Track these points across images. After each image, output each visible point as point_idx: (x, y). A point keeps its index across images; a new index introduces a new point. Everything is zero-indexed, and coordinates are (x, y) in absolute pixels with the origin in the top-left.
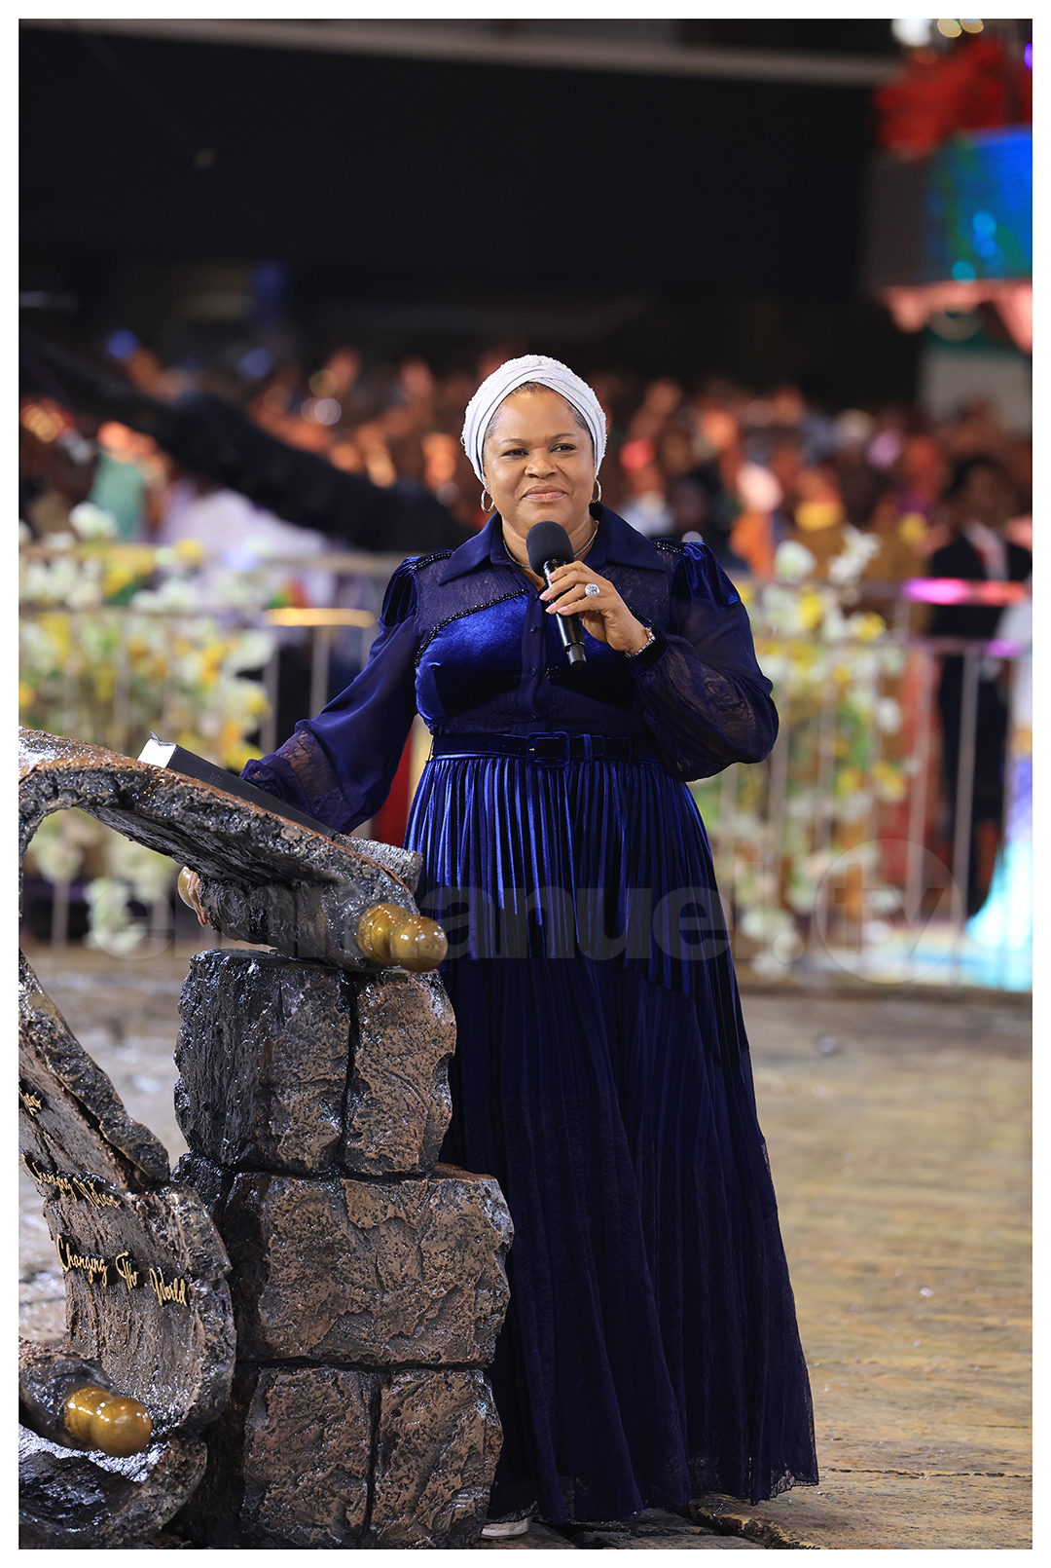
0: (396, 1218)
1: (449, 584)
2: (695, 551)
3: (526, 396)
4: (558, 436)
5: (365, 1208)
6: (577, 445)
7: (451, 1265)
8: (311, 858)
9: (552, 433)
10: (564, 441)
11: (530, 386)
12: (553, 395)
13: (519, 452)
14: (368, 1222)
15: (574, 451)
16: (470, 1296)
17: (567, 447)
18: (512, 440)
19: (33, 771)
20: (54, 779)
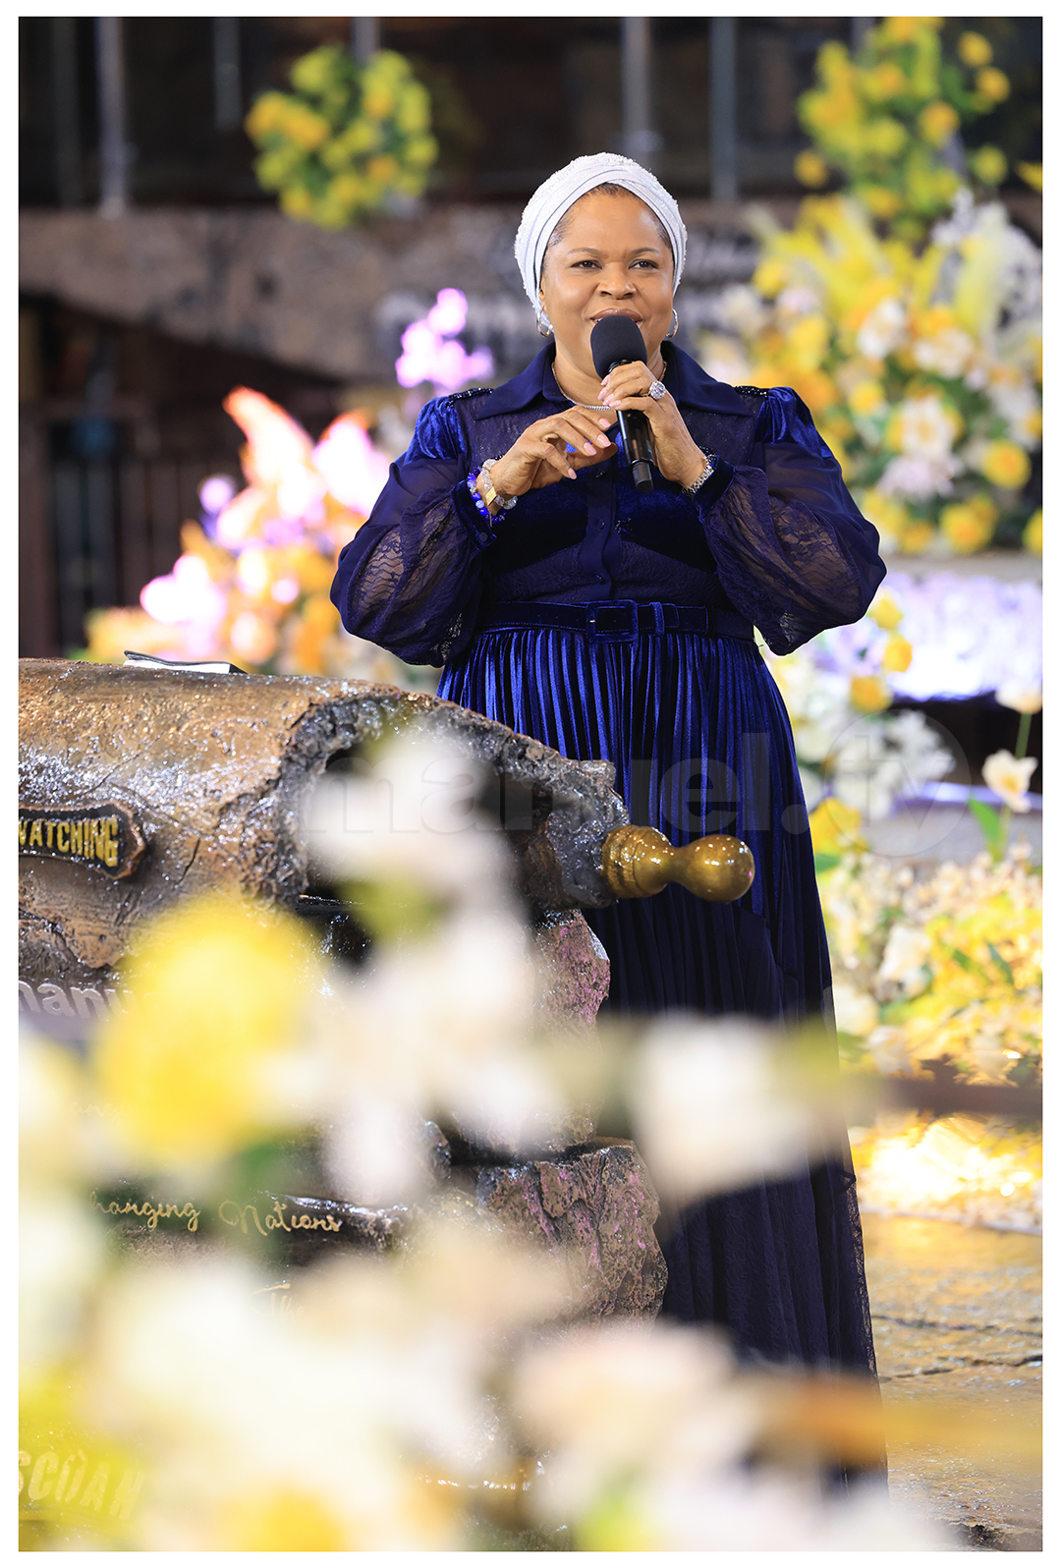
0: (580, 1200)
1: (492, 419)
2: (782, 394)
3: (605, 199)
4: (640, 251)
5: (556, 1194)
6: (660, 263)
7: (624, 1248)
8: (553, 780)
9: (635, 246)
10: (646, 256)
11: (610, 188)
12: (636, 202)
13: (591, 264)
14: (559, 1209)
15: (654, 270)
16: (639, 1281)
17: (646, 264)
18: (585, 250)
19: (311, 705)
20: (332, 713)
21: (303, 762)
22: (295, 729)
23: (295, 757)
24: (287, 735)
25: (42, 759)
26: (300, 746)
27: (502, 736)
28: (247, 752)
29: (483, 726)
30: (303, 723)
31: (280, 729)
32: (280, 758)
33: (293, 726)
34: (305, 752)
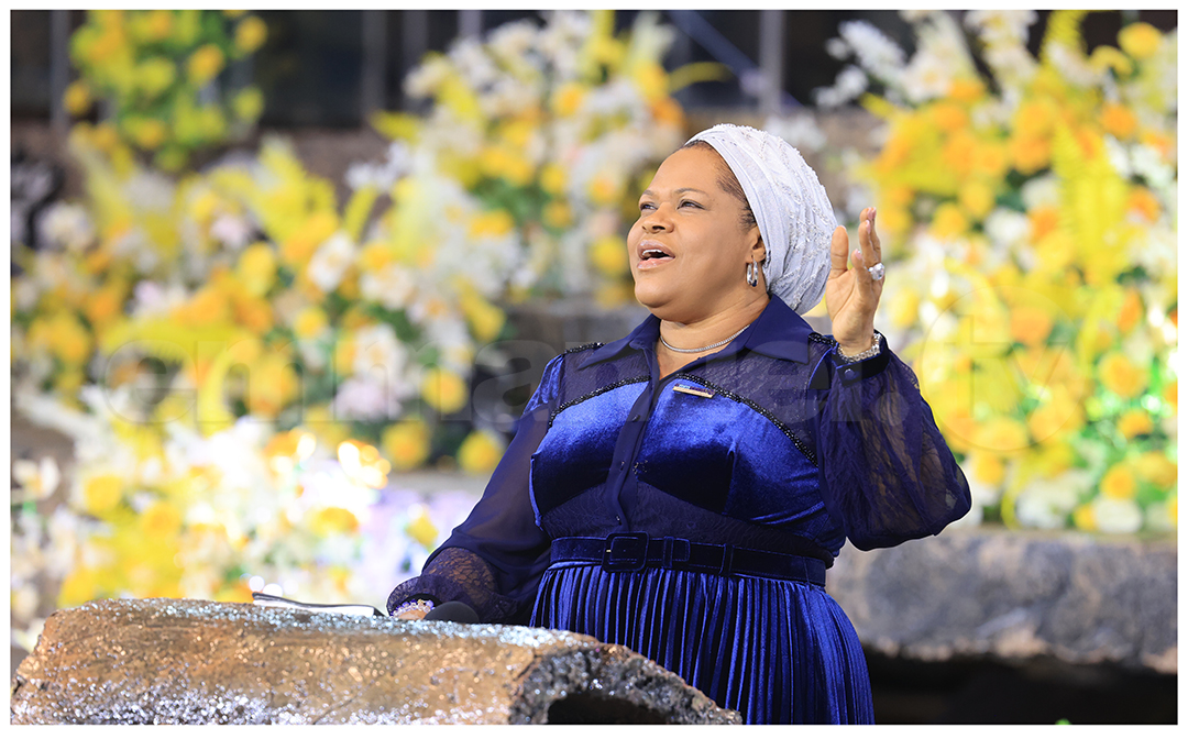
1: (586, 370)
10: (688, 197)
19: (536, 656)
20: (552, 664)
21: (529, 712)
22: (522, 679)
23: (523, 706)
24: (514, 685)
25: (243, 701)
26: (528, 696)
27: (677, 687)
28: (473, 700)
29: (663, 678)
30: (529, 673)
31: (506, 678)
32: (511, 708)
33: (520, 676)
34: (531, 701)
